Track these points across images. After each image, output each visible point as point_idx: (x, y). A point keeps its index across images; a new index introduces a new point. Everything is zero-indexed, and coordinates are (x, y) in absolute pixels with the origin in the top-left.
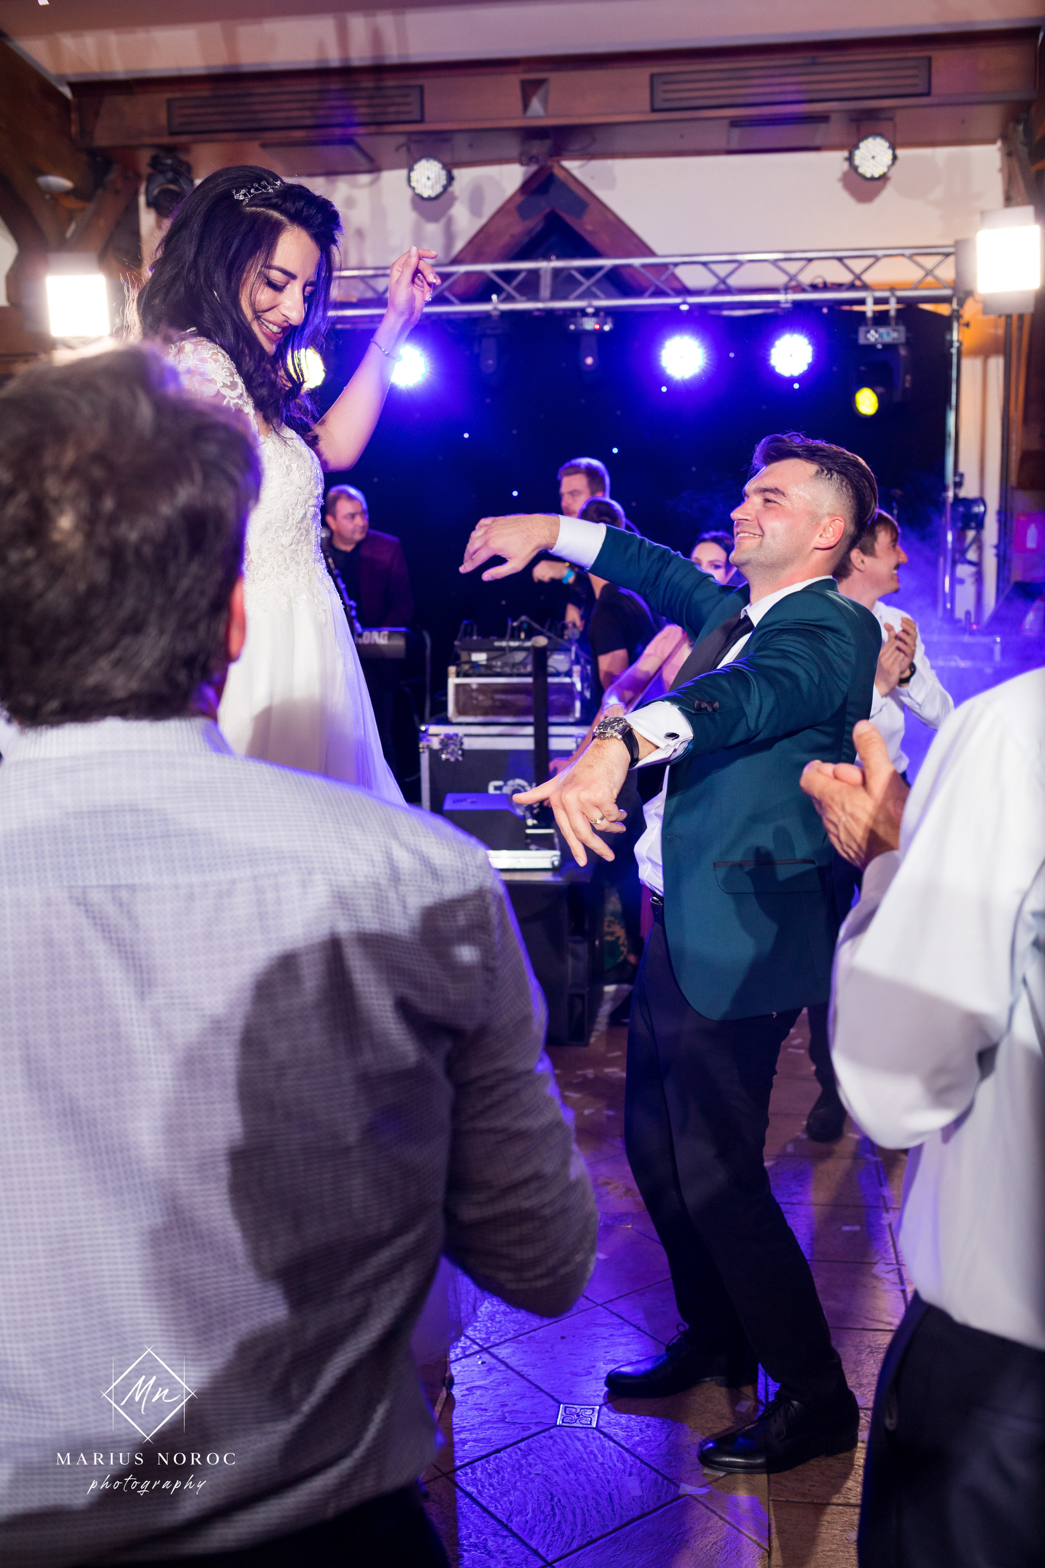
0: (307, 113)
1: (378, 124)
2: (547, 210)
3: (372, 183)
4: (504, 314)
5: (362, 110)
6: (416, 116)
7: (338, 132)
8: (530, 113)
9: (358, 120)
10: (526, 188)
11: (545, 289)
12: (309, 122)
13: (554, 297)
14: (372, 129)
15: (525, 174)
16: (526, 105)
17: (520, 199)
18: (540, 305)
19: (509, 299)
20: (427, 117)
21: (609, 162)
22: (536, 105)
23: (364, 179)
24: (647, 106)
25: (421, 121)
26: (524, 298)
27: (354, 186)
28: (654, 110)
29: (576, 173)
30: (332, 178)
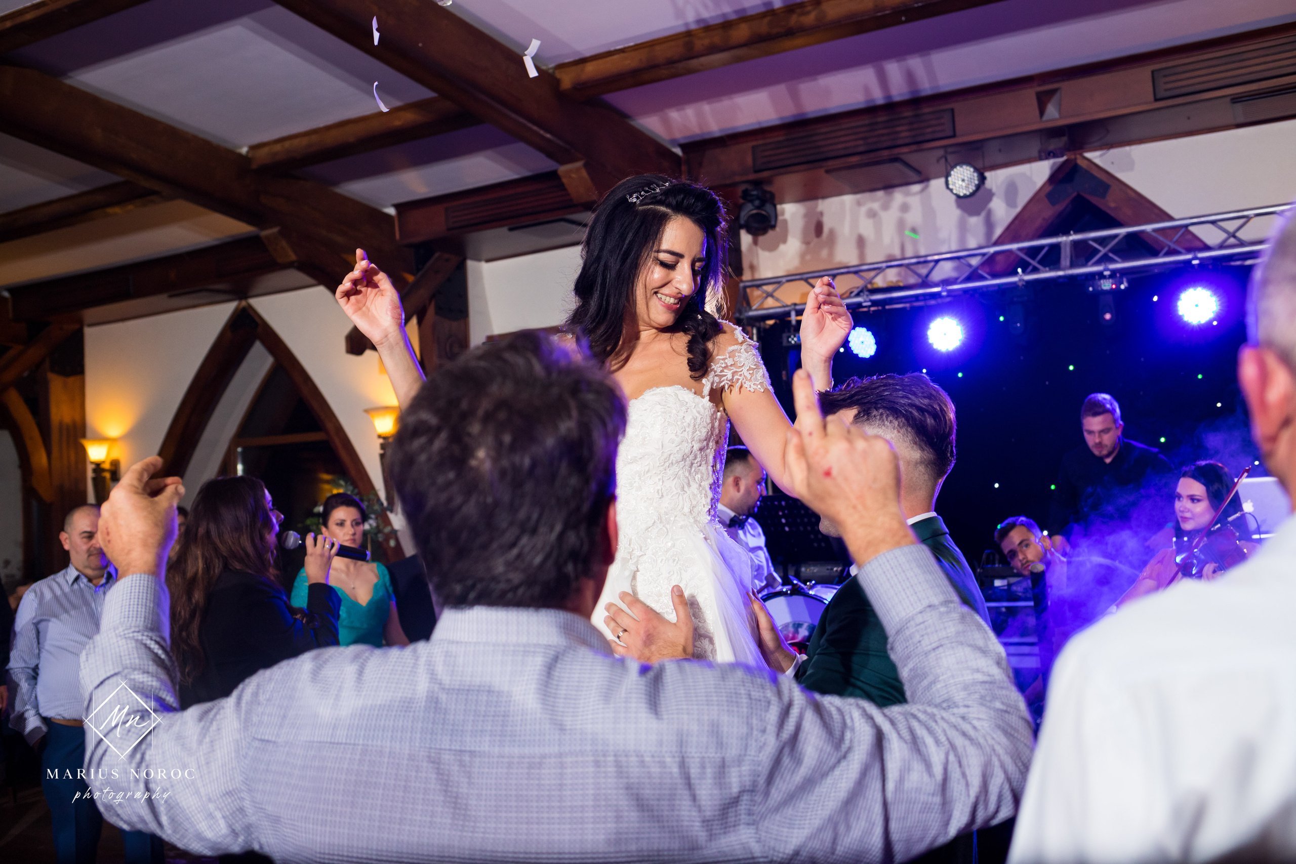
0: (861, 142)
1: (918, 143)
2: (1074, 194)
3: (923, 190)
4: (1028, 283)
5: (903, 134)
6: (950, 133)
7: (885, 153)
8: (1045, 118)
9: (900, 142)
10: (1054, 178)
11: (1065, 260)
12: (861, 149)
13: (1073, 265)
14: (914, 147)
15: (1052, 167)
16: (1042, 112)
17: (1049, 188)
18: (1061, 273)
19: (1035, 270)
20: (958, 133)
21: (1127, 148)
22: (1052, 111)
23: (916, 188)
24: (1151, 98)
25: (954, 136)
26: (1047, 269)
27: (908, 194)
28: (1156, 100)
29: (1098, 161)
30: (891, 190)
